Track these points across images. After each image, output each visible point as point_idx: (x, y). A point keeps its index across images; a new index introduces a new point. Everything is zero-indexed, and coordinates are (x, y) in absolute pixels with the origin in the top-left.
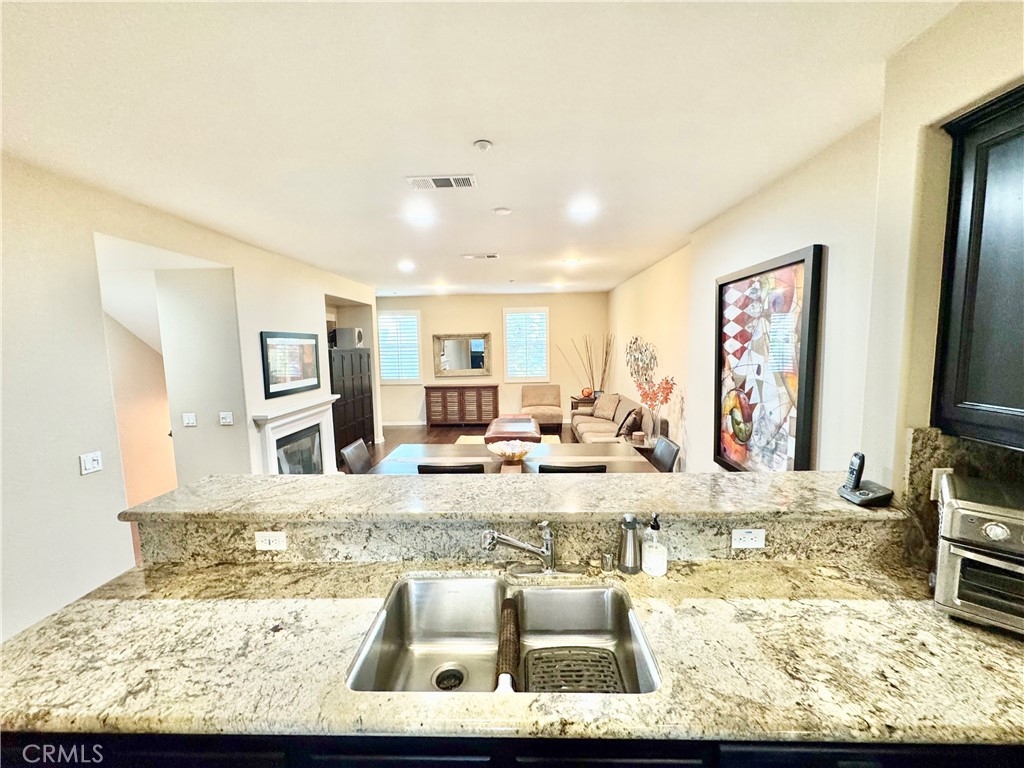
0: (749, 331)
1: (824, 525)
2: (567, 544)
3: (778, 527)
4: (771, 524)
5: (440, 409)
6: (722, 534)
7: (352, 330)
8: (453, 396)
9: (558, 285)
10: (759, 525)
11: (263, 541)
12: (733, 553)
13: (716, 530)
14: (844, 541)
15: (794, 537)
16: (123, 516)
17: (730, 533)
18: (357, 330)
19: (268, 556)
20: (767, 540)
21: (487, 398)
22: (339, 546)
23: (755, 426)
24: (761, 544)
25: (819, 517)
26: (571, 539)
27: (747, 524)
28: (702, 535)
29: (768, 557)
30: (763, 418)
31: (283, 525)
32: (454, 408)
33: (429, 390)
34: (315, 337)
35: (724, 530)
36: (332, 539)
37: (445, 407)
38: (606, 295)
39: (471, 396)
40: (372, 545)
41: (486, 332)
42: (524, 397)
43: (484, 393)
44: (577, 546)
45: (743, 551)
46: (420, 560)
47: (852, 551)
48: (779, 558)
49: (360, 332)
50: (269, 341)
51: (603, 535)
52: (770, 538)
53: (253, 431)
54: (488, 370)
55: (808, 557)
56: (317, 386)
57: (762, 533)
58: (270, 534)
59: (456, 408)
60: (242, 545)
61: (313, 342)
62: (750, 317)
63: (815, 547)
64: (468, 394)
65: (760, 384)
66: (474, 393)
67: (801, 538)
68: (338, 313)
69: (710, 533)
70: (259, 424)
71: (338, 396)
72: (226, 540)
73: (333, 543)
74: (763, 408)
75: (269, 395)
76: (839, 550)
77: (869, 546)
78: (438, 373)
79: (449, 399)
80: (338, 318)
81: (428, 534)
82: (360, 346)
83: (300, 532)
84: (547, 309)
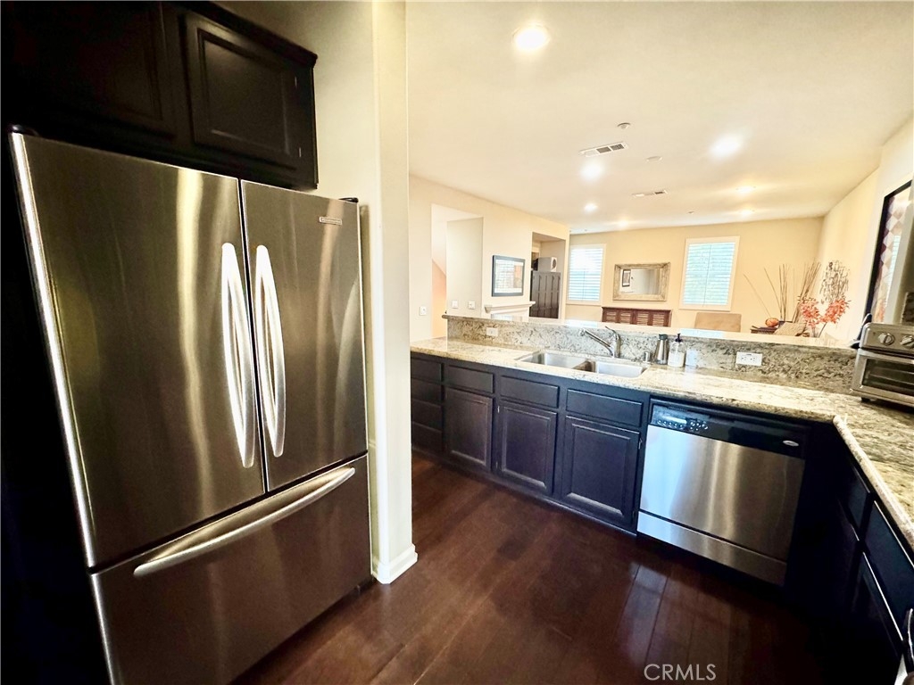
1: (813, 357)
2: (628, 349)
3: (773, 354)
4: (767, 351)
6: (729, 354)
7: (550, 259)
8: (626, 317)
9: (746, 214)
10: (758, 350)
11: (490, 331)
12: (737, 367)
13: (725, 351)
14: (832, 370)
15: (786, 362)
16: (444, 317)
17: (735, 354)
18: (553, 259)
19: (491, 339)
20: (763, 361)
21: (658, 320)
22: (518, 337)
24: (759, 363)
25: (807, 350)
26: (631, 346)
27: (749, 349)
28: (714, 354)
29: (764, 372)
31: (498, 325)
33: (606, 310)
34: (523, 261)
35: (731, 351)
38: (821, 219)
39: (643, 318)
40: (532, 338)
41: (666, 261)
42: (698, 322)
43: (656, 316)
44: (634, 351)
45: (744, 366)
46: (553, 347)
47: (837, 378)
48: (773, 375)
49: (554, 261)
50: (497, 261)
51: (650, 346)
52: (766, 361)
53: (484, 314)
54: (663, 297)
55: (797, 377)
56: (521, 294)
57: (760, 357)
58: (492, 329)
60: (481, 333)
61: (522, 264)
63: (804, 371)
64: (640, 315)
66: (646, 316)
67: (792, 364)
68: (541, 247)
69: (721, 353)
70: (487, 310)
71: (534, 303)
72: (476, 330)
73: (516, 336)
75: (493, 294)
76: (826, 375)
78: (616, 298)
79: (622, 319)
80: (541, 250)
81: (557, 335)
82: (554, 270)
83: (503, 329)
84: (737, 238)
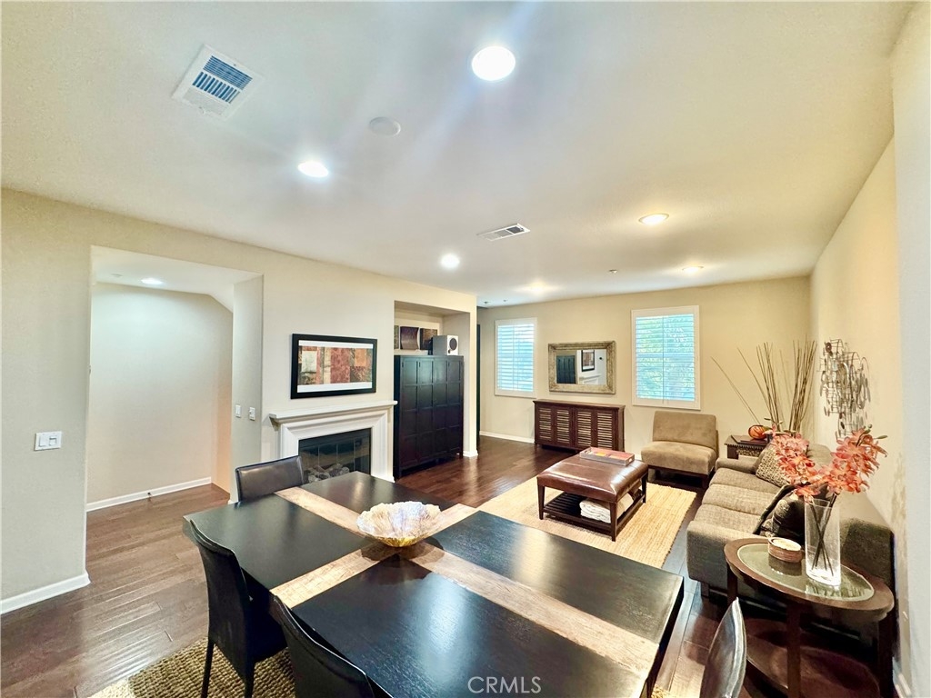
5: (549, 428)
7: (444, 338)
8: (564, 416)
18: (449, 338)
21: (605, 422)
32: (564, 429)
33: (539, 405)
34: (373, 342)
37: (554, 426)
38: (804, 281)
39: (585, 418)
41: (611, 340)
42: (656, 426)
43: (601, 415)
49: (454, 340)
50: (302, 343)
53: (268, 429)
54: (611, 388)
56: (371, 391)
59: (567, 430)
64: (581, 413)
70: (275, 423)
75: (295, 395)
78: (553, 386)
79: (559, 418)
84: (697, 308)
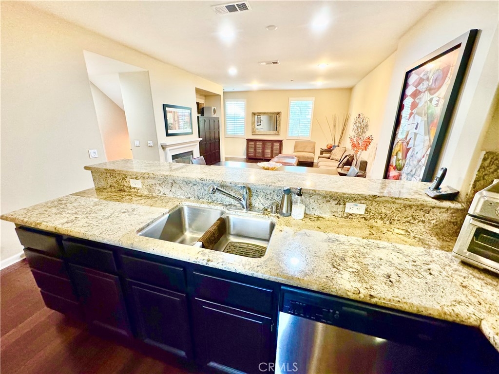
0: (417, 101)
1: (405, 207)
3: (375, 204)
4: (370, 202)
5: (253, 150)
6: (340, 204)
7: (210, 108)
8: (260, 145)
10: (363, 202)
11: (134, 183)
12: (345, 215)
13: (337, 202)
14: (417, 217)
15: (384, 211)
16: (86, 168)
17: (345, 204)
18: (213, 108)
19: (136, 190)
20: (366, 210)
21: (276, 146)
22: (160, 188)
23: (407, 161)
24: (362, 212)
25: (401, 201)
27: (355, 200)
28: (328, 204)
29: (366, 219)
30: (412, 156)
31: (139, 177)
32: (260, 150)
33: (248, 140)
35: (341, 202)
36: (158, 185)
37: (255, 150)
38: (350, 89)
39: (268, 145)
40: (173, 190)
41: (279, 111)
42: (295, 147)
43: (275, 144)
45: (351, 215)
46: (192, 199)
47: (420, 223)
48: (372, 222)
52: (369, 210)
53: (161, 150)
54: (278, 132)
55: (391, 223)
57: (364, 207)
58: (135, 180)
61: (189, 111)
62: (420, 92)
63: (396, 218)
64: (267, 143)
65: (416, 134)
66: (270, 144)
67: (388, 212)
68: (206, 99)
69: (333, 203)
70: (164, 147)
71: (201, 139)
72: (120, 181)
73: (158, 187)
74: (414, 150)
75: (168, 135)
76: (412, 221)
77: (433, 222)
78: (254, 133)
80: (205, 101)
81: (195, 187)
82: (215, 116)
83: (146, 181)
84: (314, 99)
